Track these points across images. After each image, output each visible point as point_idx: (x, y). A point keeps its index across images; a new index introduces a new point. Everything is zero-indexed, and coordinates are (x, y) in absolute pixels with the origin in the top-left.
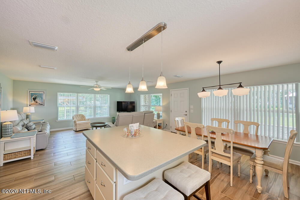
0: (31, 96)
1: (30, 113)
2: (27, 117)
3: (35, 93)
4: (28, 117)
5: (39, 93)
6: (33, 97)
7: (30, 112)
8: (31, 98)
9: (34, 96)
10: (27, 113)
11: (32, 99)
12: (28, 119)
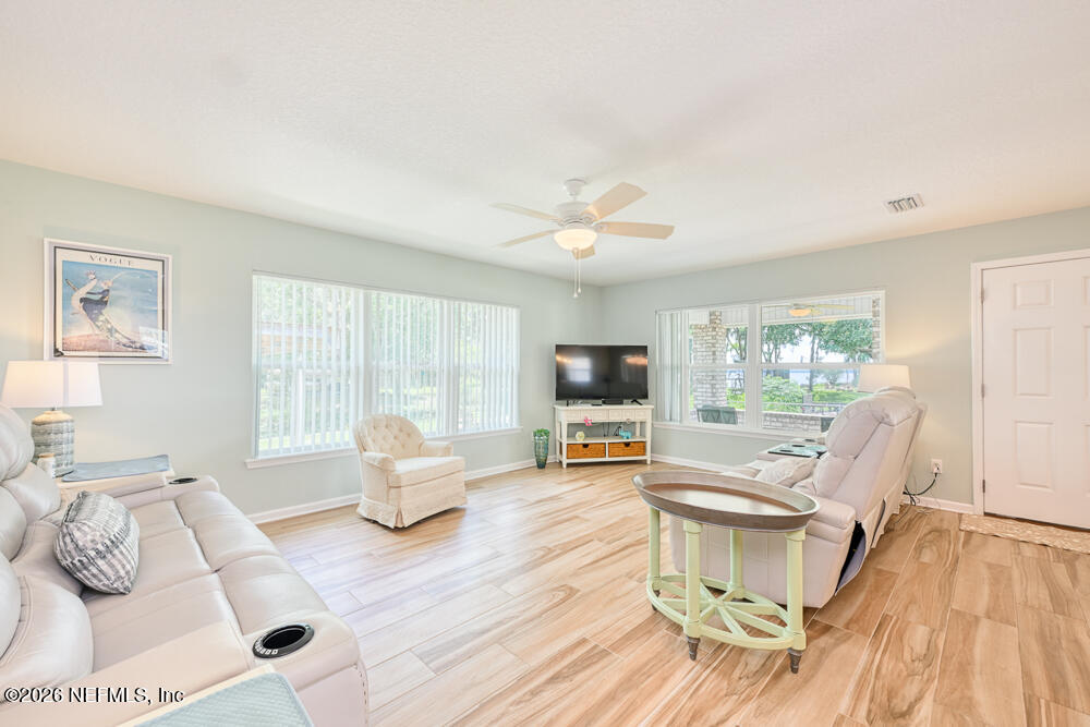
0: (66, 281)
1: (65, 410)
2: (43, 438)
3: (97, 259)
4: (48, 445)
5: (125, 262)
6: (82, 293)
7: (72, 404)
8: (67, 298)
9: (88, 288)
10: (41, 411)
11: (76, 304)
12: (51, 461)
